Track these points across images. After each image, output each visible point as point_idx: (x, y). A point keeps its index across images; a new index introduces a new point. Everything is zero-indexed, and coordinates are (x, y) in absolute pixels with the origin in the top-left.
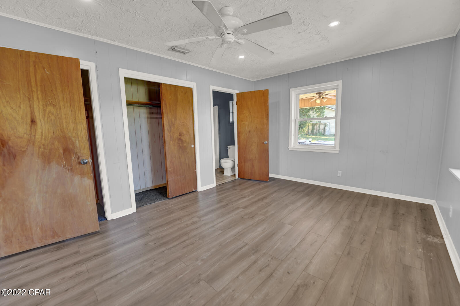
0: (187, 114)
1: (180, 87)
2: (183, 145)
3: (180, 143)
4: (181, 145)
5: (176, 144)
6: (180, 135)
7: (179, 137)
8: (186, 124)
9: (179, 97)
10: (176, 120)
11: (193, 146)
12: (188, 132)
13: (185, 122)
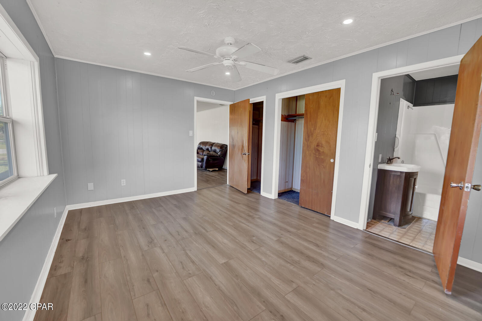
0: (330, 122)
1: (324, 92)
2: (320, 157)
3: (317, 154)
4: (317, 156)
5: (312, 155)
6: (318, 146)
7: (317, 147)
8: (326, 134)
9: (322, 103)
10: (315, 129)
11: (332, 161)
12: (328, 142)
13: (325, 131)
